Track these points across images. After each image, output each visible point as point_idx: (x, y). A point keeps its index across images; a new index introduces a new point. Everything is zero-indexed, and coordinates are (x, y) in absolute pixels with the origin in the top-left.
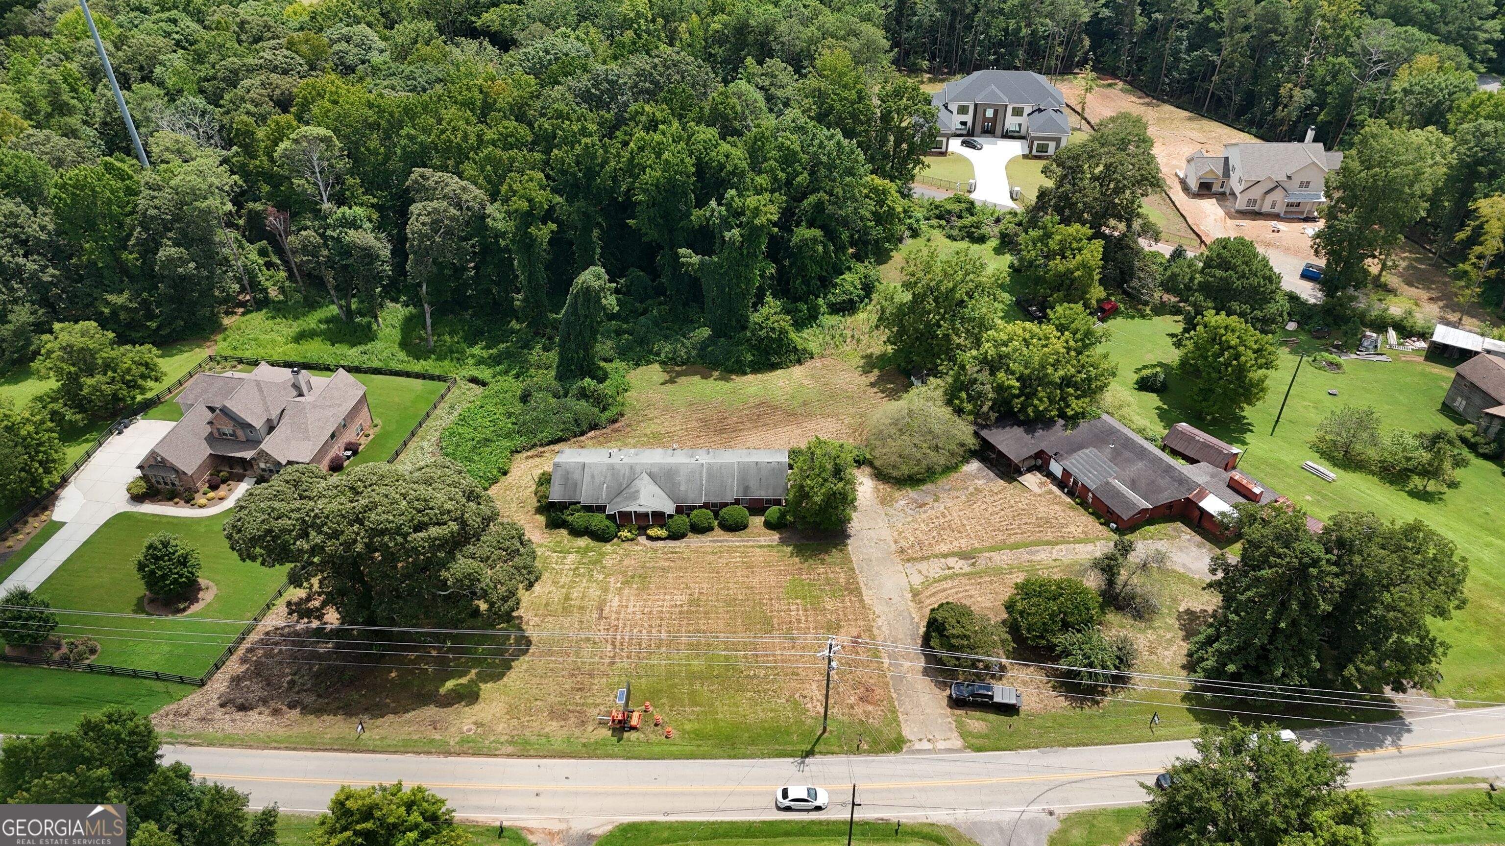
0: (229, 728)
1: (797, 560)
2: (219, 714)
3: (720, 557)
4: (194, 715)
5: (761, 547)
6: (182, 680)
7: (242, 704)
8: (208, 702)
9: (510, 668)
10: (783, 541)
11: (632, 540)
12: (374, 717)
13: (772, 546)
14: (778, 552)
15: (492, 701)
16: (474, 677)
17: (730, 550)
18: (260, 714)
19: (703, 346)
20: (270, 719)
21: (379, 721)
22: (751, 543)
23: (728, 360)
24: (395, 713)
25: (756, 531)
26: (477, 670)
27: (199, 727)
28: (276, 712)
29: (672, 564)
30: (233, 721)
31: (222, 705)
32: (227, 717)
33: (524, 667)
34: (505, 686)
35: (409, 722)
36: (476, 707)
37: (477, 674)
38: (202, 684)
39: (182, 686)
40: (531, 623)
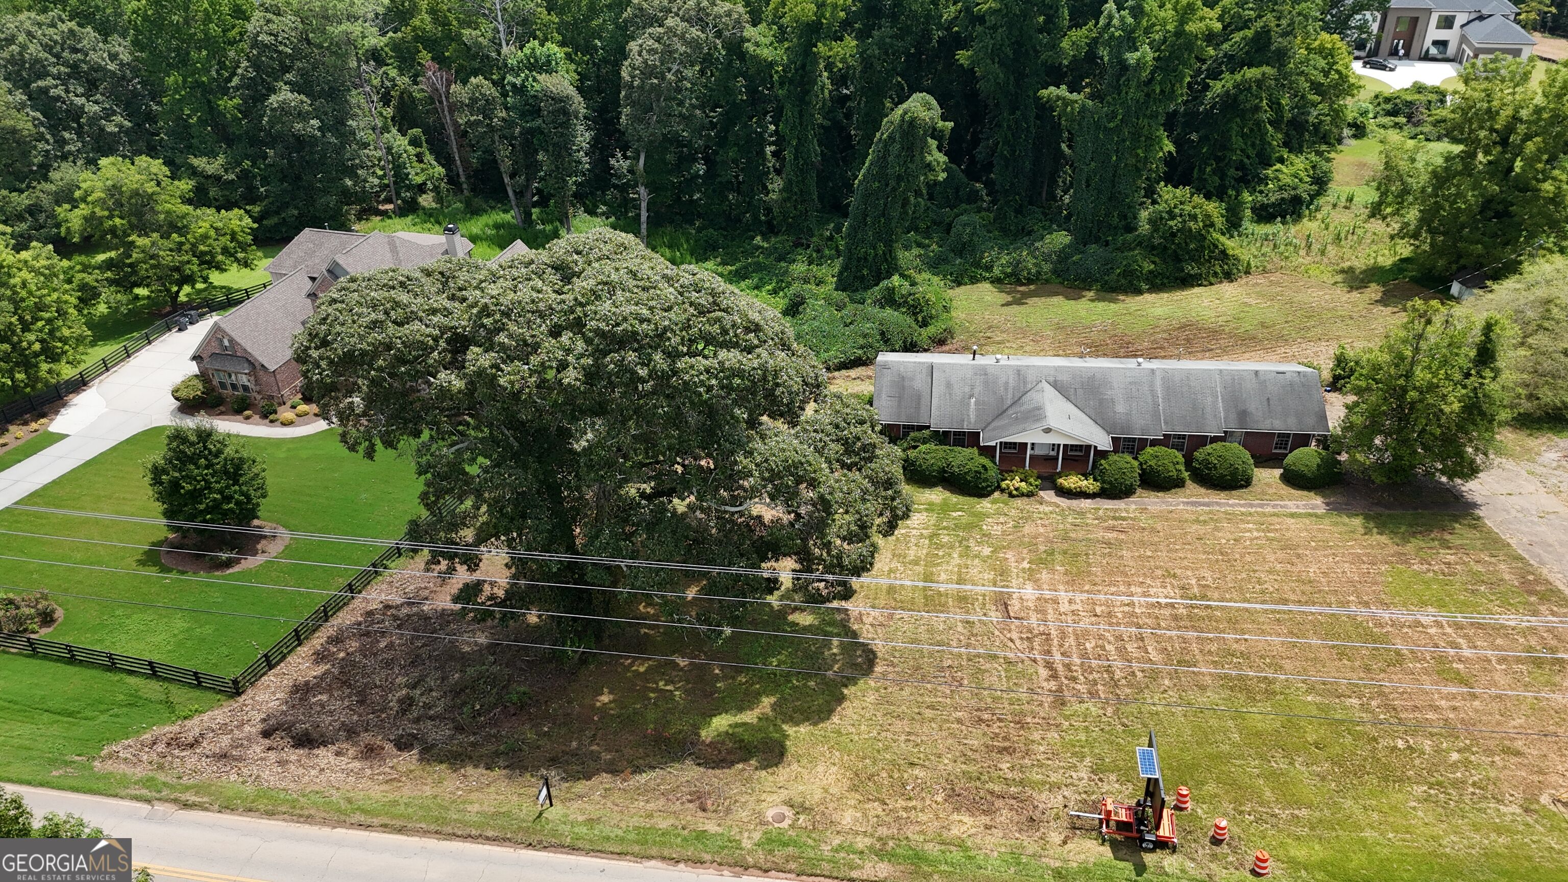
0: (270, 775)
1: (1383, 539)
2: (257, 749)
3: (1216, 529)
4: (207, 747)
5: (1292, 515)
6: (198, 681)
7: (306, 733)
8: (240, 726)
9: (841, 699)
10: (1334, 508)
11: (1030, 495)
12: (572, 777)
13: (1316, 516)
14: (1336, 524)
15: (813, 760)
16: (768, 710)
17: (1230, 517)
18: (338, 754)
19: (1063, 256)
20: (357, 765)
21: (581, 787)
22: (1269, 510)
23: (1107, 273)
24: (613, 770)
25: (1271, 491)
26: (773, 699)
27: (209, 770)
28: (370, 753)
29: (1122, 536)
30: (281, 763)
31: (266, 734)
32: (272, 755)
33: (871, 698)
34: (839, 733)
35: (644, 791)
36: (783, 773)
37: (774, 707)
38: (236, 690)
39: (197, 693)
40: (868, 620)
